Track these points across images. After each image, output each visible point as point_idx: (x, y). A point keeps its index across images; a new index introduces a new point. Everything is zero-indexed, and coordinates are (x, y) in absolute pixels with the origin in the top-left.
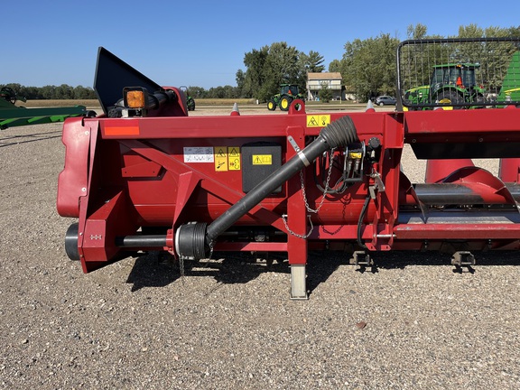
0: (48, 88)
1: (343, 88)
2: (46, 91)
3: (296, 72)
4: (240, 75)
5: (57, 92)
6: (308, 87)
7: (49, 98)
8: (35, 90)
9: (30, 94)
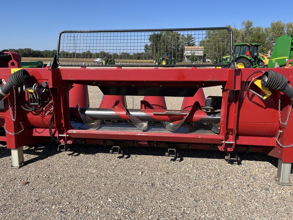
0: (46, 51)
1: (205, 55)
2: (45, 53)
3: (178, 46)
4: (146, 47)
5: (51, 54)
6: (185, 54)
7: (47, 57)
8: (39, 52)
9: (36, 54)
